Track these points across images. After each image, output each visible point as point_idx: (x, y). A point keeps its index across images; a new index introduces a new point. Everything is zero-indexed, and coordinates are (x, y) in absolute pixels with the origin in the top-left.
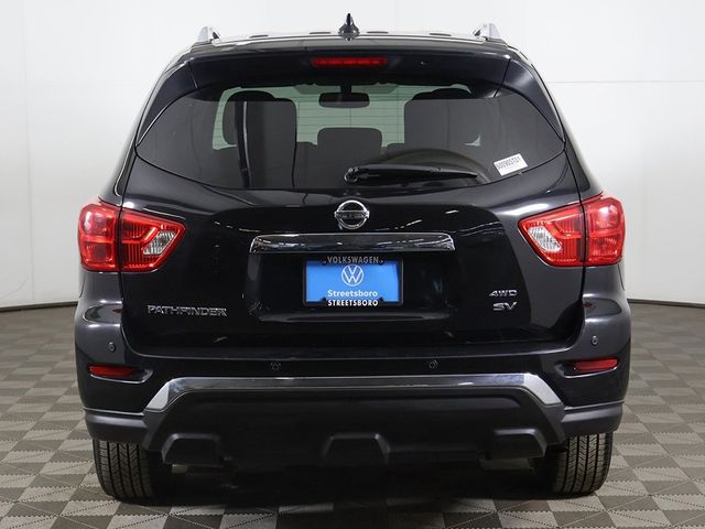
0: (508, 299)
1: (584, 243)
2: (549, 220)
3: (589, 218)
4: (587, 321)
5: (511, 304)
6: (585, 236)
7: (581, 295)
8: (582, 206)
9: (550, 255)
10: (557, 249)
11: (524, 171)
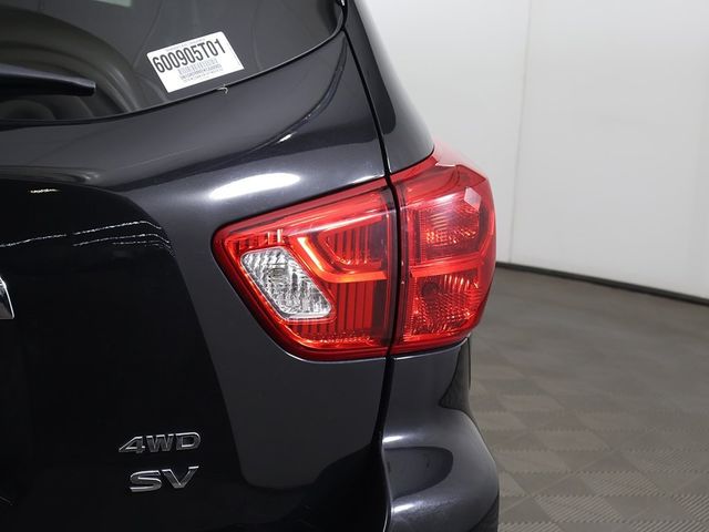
0: (177, 459)
1: (393, 293)
2: (301, 229)
3: (408, 228)
4: (397, 509)
5: (181, 472)
6: (399, 273)
7: (378, 437)
8: (390, 186)
9: (301, 327)
10: (320, 312)
11: (234, 83)
